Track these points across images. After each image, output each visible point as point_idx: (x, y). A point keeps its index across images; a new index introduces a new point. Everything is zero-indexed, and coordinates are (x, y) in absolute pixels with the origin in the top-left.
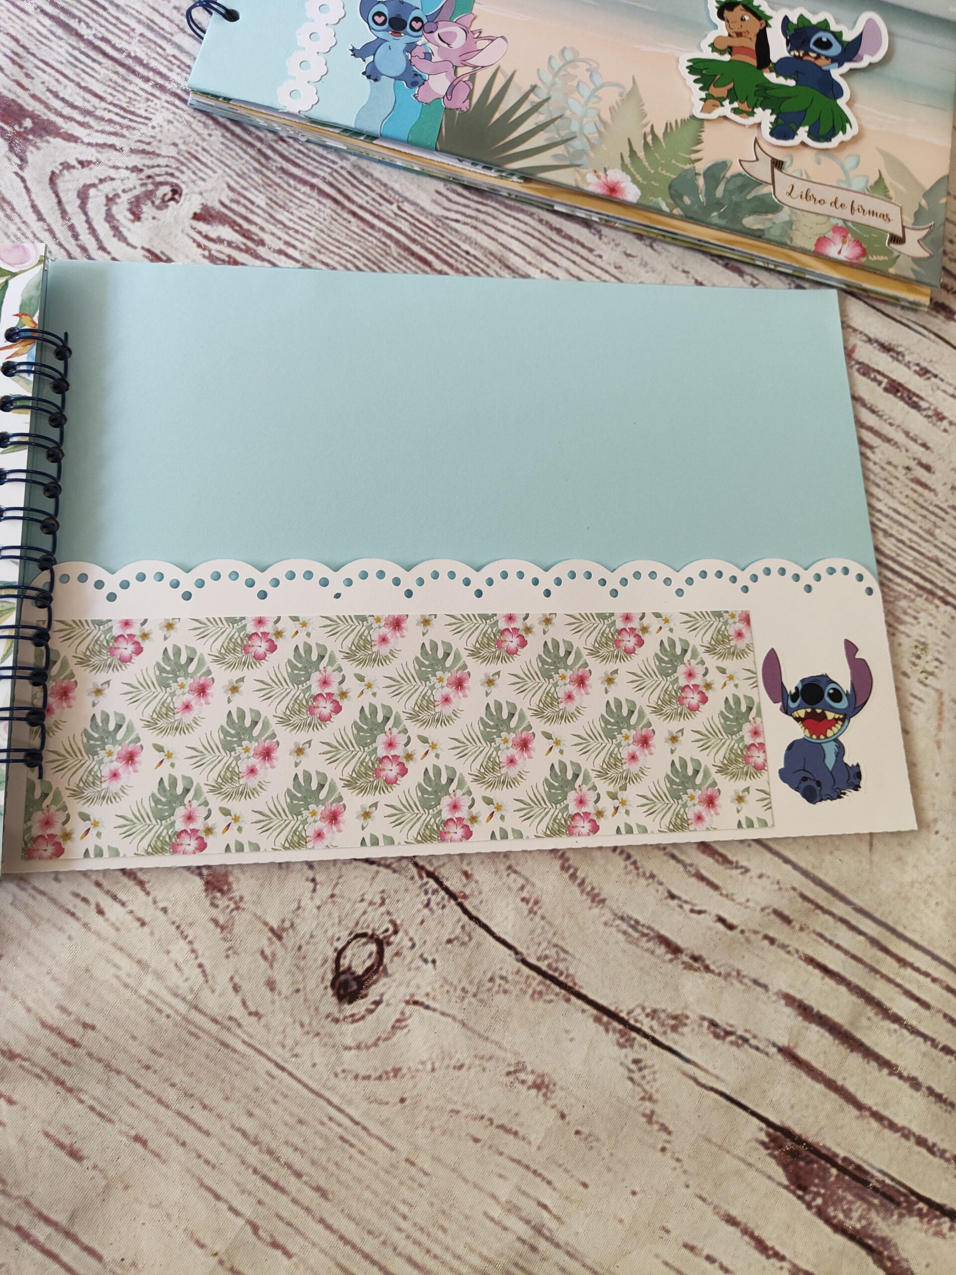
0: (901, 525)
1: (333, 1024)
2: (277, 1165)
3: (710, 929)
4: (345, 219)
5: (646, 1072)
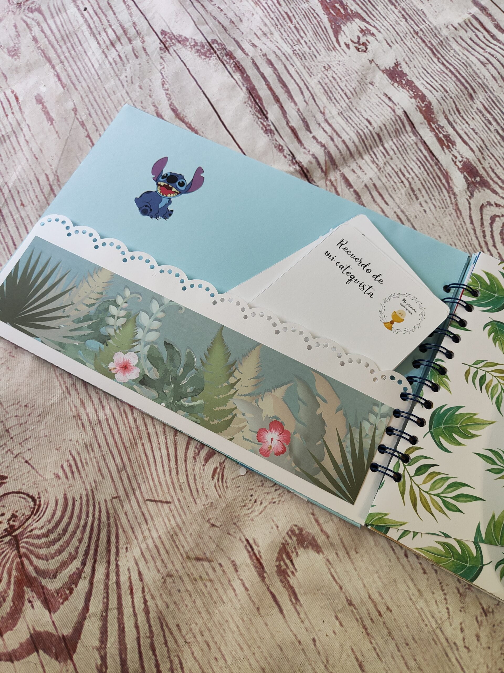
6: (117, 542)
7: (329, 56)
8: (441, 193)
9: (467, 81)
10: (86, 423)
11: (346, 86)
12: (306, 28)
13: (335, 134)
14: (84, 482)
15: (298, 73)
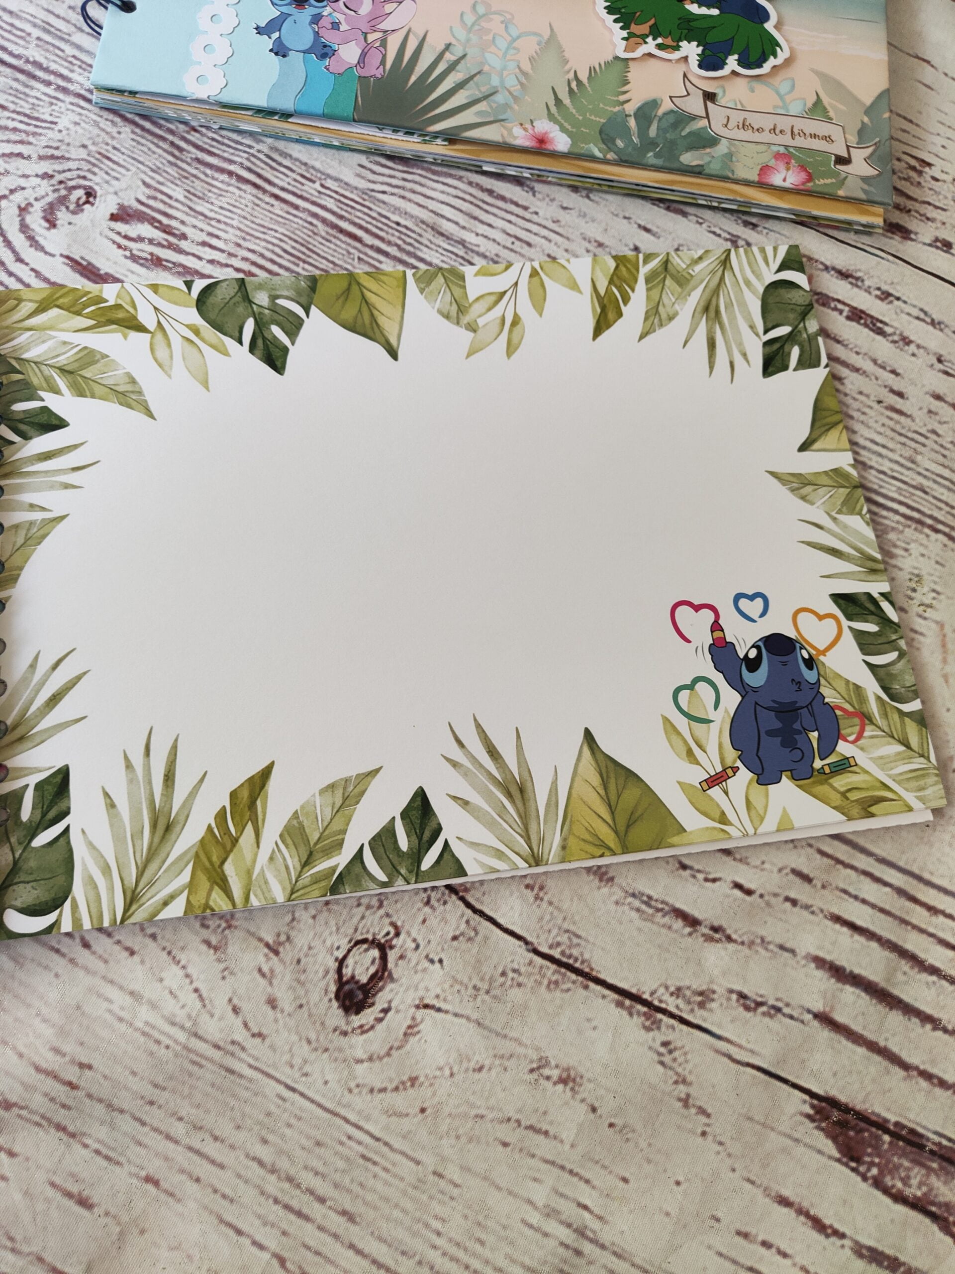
0: (880, 455)
1: (342, 1038)
2: (298, 1192)
3: (728, 896)
4: (267, 203)
5: (676, 1054)
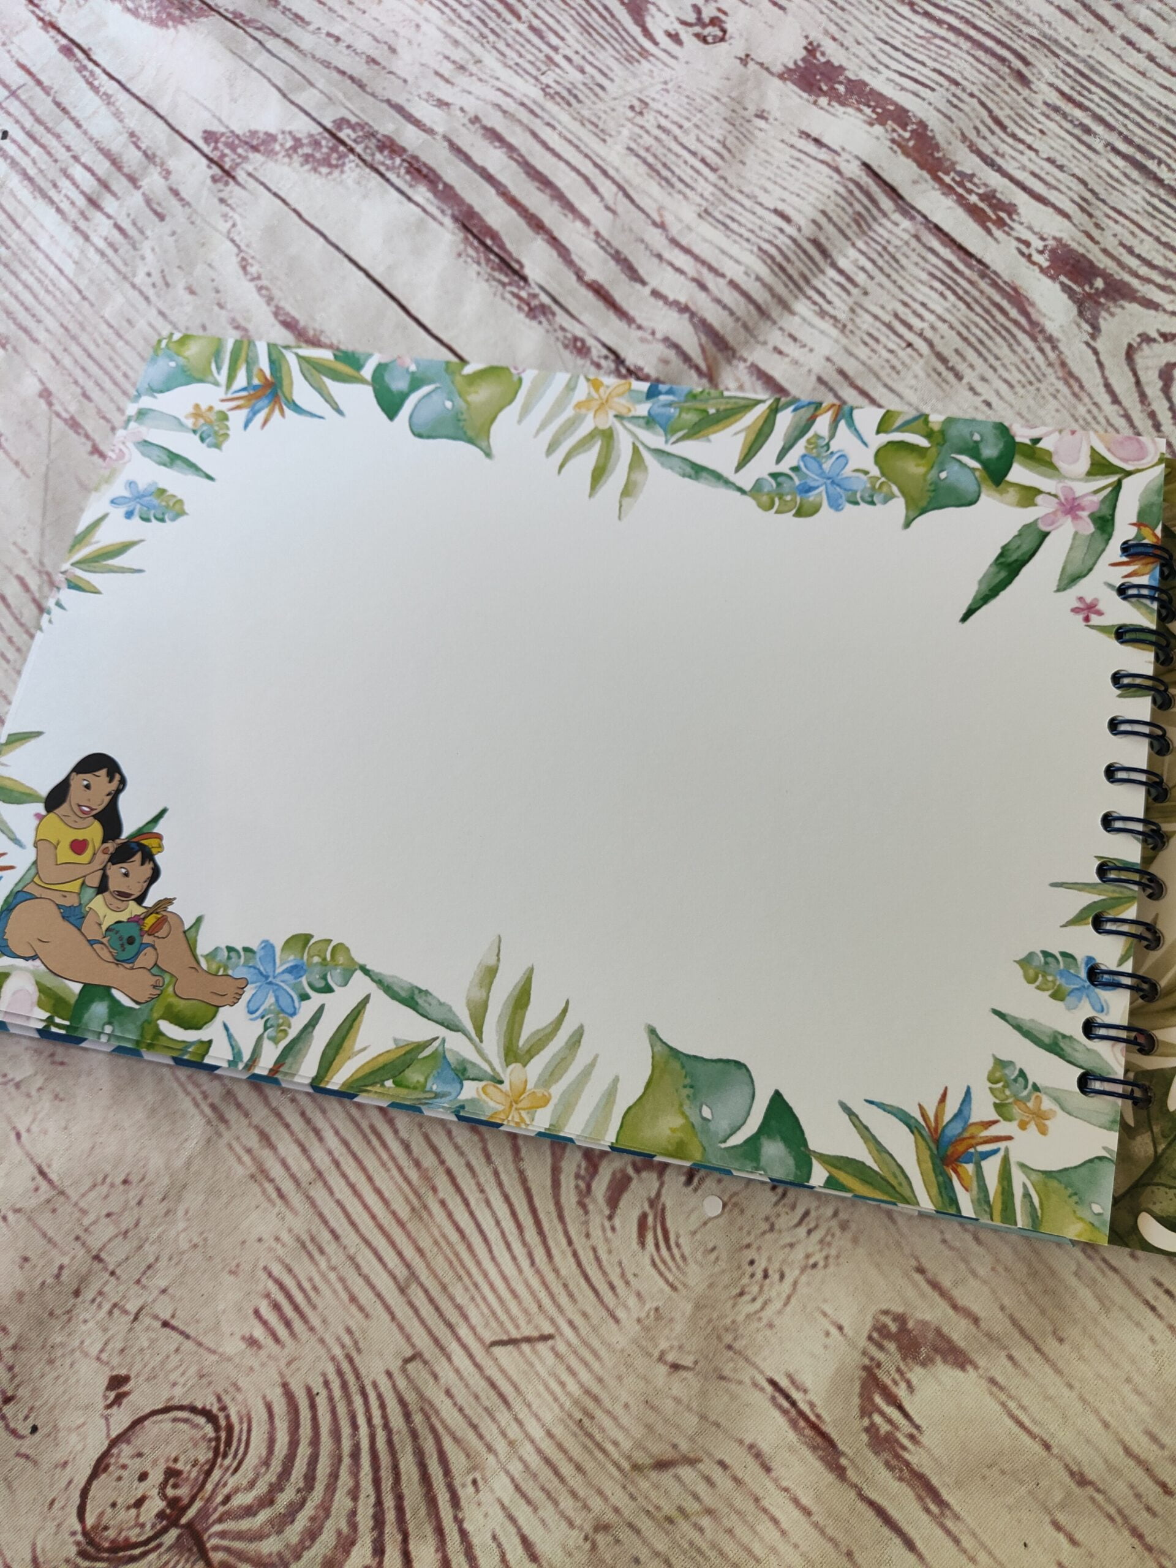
6: (447, 1472)
7: (635, 75)
8: (1015, 347)
9: (999, 42)
10: (288, 1186)
11: (698, 140)
12: (558, 22)
13: (705, 271)
14: (322, 1341)
15: (570, 142)
